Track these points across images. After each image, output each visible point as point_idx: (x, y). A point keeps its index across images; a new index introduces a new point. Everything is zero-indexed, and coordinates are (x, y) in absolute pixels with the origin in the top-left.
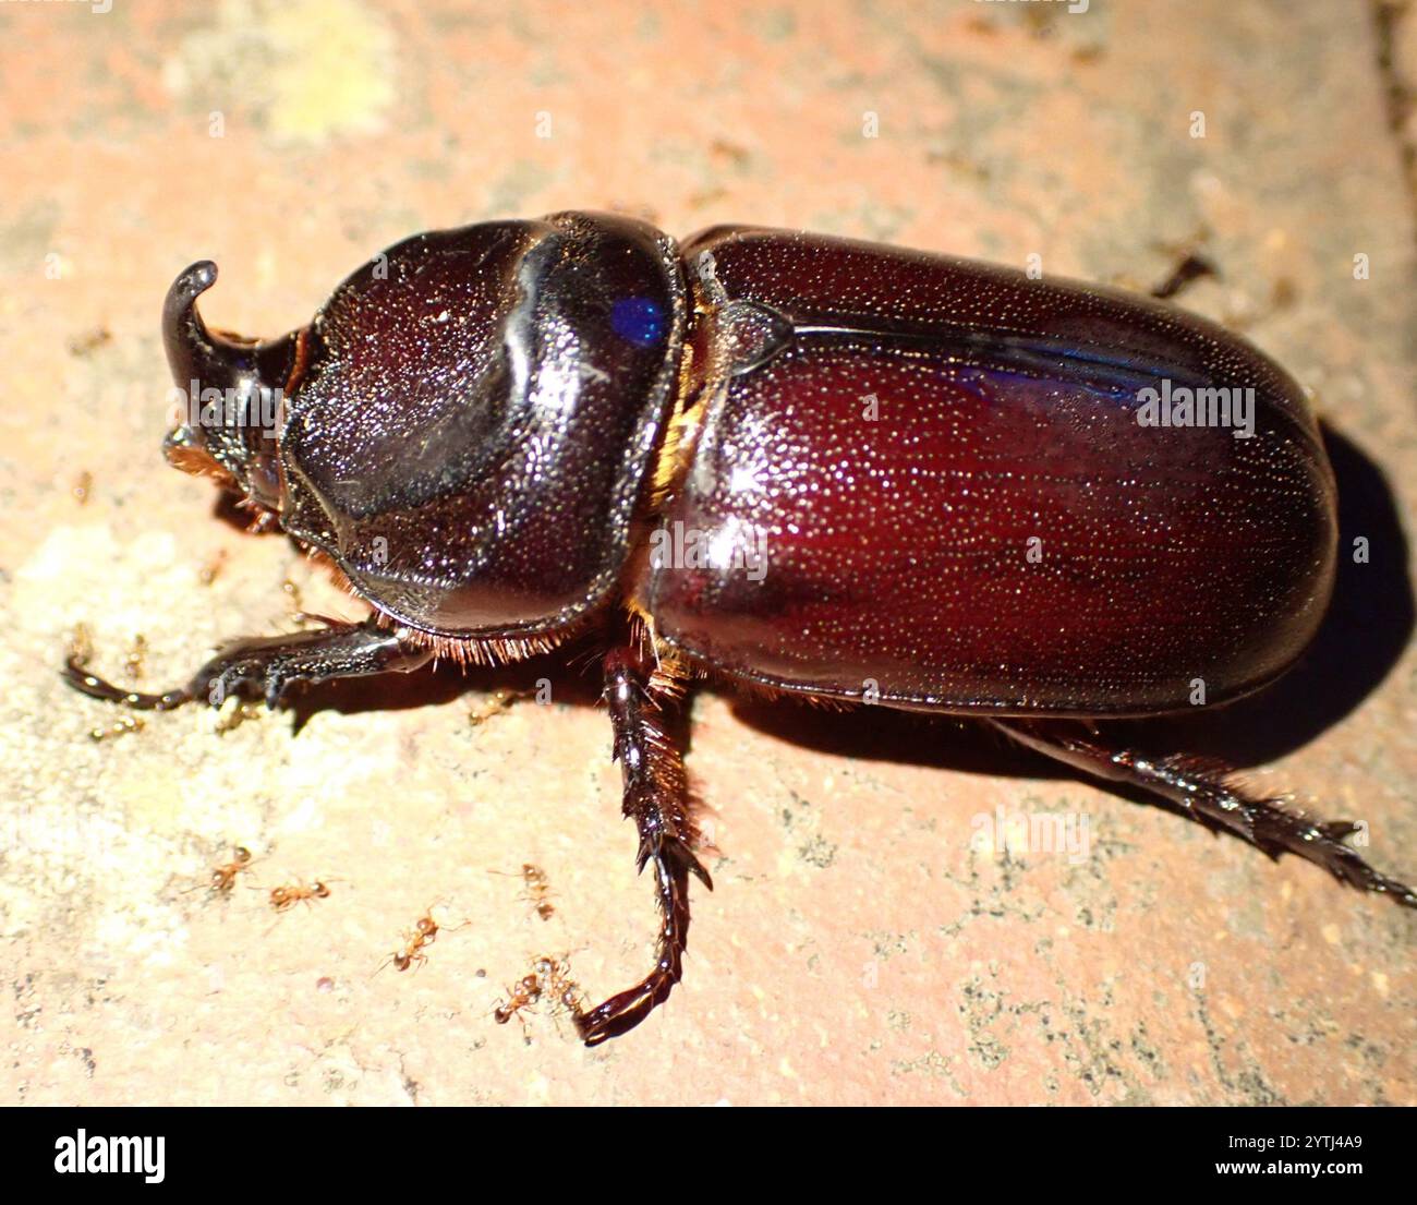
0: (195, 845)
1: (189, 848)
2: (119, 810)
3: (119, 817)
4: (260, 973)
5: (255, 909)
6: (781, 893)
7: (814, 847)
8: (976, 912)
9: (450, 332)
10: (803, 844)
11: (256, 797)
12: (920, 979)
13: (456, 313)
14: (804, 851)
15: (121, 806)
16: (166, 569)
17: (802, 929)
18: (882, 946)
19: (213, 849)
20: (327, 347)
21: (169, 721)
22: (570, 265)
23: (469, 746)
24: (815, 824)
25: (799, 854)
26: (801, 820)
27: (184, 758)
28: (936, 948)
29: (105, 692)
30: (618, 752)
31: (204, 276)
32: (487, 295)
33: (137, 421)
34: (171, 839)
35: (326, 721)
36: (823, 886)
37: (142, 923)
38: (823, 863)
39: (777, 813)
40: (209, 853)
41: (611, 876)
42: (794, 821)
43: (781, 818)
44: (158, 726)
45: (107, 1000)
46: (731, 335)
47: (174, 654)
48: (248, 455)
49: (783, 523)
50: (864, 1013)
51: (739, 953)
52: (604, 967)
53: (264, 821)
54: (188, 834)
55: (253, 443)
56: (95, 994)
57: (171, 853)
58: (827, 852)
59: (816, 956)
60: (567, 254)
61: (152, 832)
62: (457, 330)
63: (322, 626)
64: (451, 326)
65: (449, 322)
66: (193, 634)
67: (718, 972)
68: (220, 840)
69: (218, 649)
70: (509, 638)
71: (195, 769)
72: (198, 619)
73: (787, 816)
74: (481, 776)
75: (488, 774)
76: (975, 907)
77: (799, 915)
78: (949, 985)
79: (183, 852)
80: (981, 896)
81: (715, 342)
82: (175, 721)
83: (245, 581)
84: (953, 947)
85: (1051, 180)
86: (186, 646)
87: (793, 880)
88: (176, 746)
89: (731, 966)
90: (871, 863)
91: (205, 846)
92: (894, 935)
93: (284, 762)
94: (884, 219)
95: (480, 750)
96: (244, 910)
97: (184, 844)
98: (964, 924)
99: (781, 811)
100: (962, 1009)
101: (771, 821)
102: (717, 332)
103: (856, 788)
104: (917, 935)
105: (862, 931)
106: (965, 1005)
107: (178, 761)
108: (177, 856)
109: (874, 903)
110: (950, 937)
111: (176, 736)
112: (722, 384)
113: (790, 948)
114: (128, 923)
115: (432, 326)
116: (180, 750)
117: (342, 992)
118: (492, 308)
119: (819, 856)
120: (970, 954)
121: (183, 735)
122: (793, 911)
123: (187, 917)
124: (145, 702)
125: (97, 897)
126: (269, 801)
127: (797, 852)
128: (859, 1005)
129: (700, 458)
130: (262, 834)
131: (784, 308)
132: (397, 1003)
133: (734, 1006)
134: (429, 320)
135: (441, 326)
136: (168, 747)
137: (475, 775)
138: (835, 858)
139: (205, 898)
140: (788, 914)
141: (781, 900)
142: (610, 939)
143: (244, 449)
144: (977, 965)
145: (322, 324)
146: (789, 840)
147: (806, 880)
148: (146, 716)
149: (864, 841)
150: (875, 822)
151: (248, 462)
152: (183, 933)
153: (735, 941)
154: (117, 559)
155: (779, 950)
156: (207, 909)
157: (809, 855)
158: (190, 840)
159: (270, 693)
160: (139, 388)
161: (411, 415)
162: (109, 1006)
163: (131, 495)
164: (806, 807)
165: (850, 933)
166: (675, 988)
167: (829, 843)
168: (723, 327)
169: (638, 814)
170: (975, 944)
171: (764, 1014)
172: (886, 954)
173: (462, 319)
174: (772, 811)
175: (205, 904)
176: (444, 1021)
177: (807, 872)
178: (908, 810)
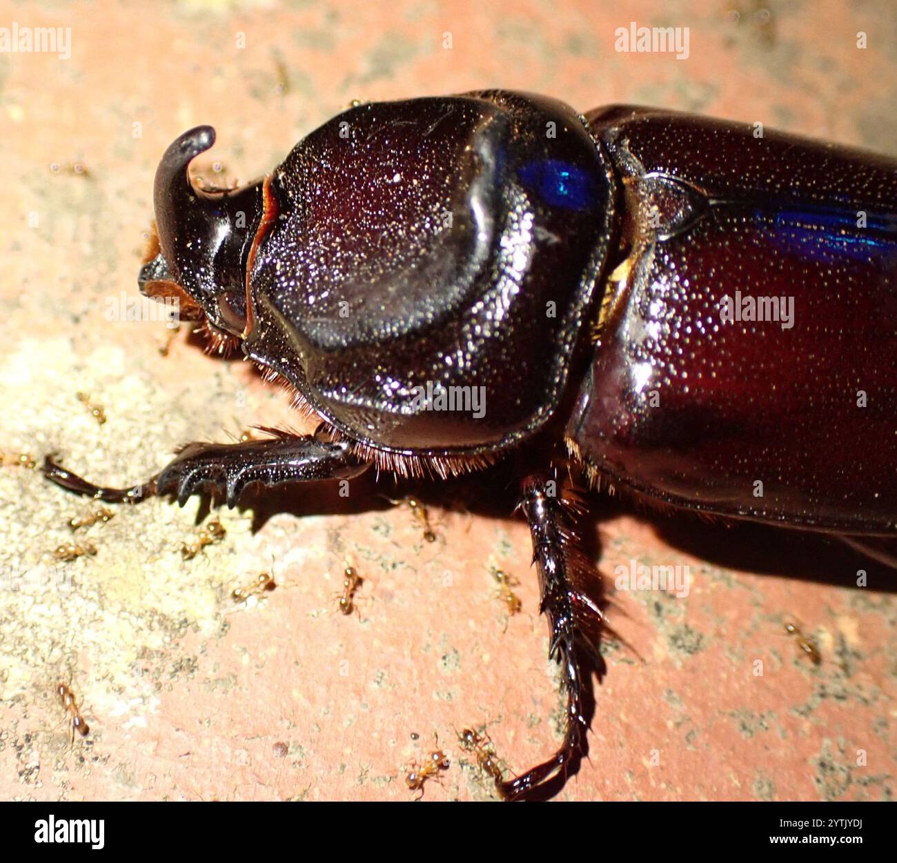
0: (160, 623)
1: (155, 625)
2: (94, 590)
3: (94, 595)
4: (223, 737)
5: (217, 680)
6: (659, 675)
7: (683, 636)
8: (823, 695)
9: (405, 192)
10: (672, 632)
11: (210, 581)
12: (781, 753)
13: (409, 176)
14: (675, 639)
15: (96, 586)
16: (120, 379)
17: (679, 708)
18: (747, 725)
19: (177, 626)
20: (292, 200)
21: (132, 513)
22: (520, 141)
23: (386, 540)
24: (682, 616)
25: (671, 642)
26: (670, 611)
27: (146, 545)
28: (793, 726)
29: (78, 486)
30: (538, 557)
31: (204, 138)
32: (439, 162)
33: (86, 249)
34: (140, 616)
35: (281, 522)
36: (693, 670)
37: (121, 690)
38: (692, 650)
39: (649, 605)
40: (174, 630)
41: (515, 659)
42: (664, 612)
43: (653, 610)
44: (123, 518)
45: (96, 759)
46: (652, 204)
47: (130, 452)
48: (217, 290)
49: (707, 370)
50: (736, 782)
51: (627, 728)
52: (515, 739)
53: (218, 602)
54: (154, 612)
55: (223, 280)
56: (84, 754)
57: (141, 629)
58: (694, 640)
59: (692, 732)
60: (517, 130)
61: (123, 610)
62: (410, 190)
63: (272, 437)
64: (405, 186)
65: (401, 183)
66: (148, 435)
67: (612, 745)
68: (182, 619)
69: (178, 452)
70: (448, 457)
71: (157, 556)
72: (149, 423)
73: (658, 608)
74: (399, 567)
75: (405, 565)
76: (822, 691)
77: (675, 695)
78: (805, 760)
79: (151, 628)
80: (827, 682)
81: (638, 210)
82: (138, 513)
83: (187, 390)
84: (806, 726)
85: (827, 65)
86: (140, 445)
87: (668, 664)
88: (139, 535)
89: (622, 739)
90: (731, 650)
91: (169, 624)
92: (756, 714)
93: (232, 550)
94: (694, 93)
95: (396, 544)
96: (207, 681)
97: (151, 622)
98: (814, 706)
99: (652, 603)
100: (818, 781)
101: (645, 612)
102: (638, 202)
103: (713, 585)
104: (775, 715)
105: (729, 711)
106: (821, 777)
107: (141, 547)
108: (146, 632)
109: (737, 686)
110: (803, 718)
111: (138, 525)
112: (648, 247)
113: (670, 724)
114: (108, 691)
115: (387, 186)
116: (142, 538)
117: (294, 756)
118: (444, 174)
119: (688, 644)
120: (819, 732)
121: (145, 525)
122: (670, 692)
123: (159, 686)
124: (112, 496)
125: (80, 666)
126: (221, 585)
127: (668, 640)
128: (732, 776)
129: (630, 311)
130: (218, 614)
131: (697, 182)
132: (343, 767)
133: (628, 775)
134: (383, 181)
135: (393, 185)
136: (133, 535)
137: (394, 566)
138: (701, 646)
139: (172, 670)
140: (665, 694)
141: (660, 682)
142: (517, 713)
143: (214, 285)
144: (827, 742)
145: (284, 179)
146: (661, 629)
147: (679, 664)
148: (113, 508)
149: (724, 631)
150: (732, 614)
151: (216, 295)
152: (155, 701)
153: (623, 717)
154: (78, 368)
155: (661, 726)
156: (175, 679)
157: (680, 643)
158: (156, 618)
159: (230, 494)
160: (86, 220)
161: (375, 263)
162: (96, 764)
163: (86, 313)
164: (673, 601)
165: (720, 712)
166: (584, 761)
167: (695, 634)
168: (643, 197)
169: (552, 610)
170: (824, 724)
171: (653, 783)
172: (751, 732)
173: (415, 182)
174: (645, 603)
175: (173, 675)
176: (383, 784)
177: (679, 658)
178: (757, 604)
